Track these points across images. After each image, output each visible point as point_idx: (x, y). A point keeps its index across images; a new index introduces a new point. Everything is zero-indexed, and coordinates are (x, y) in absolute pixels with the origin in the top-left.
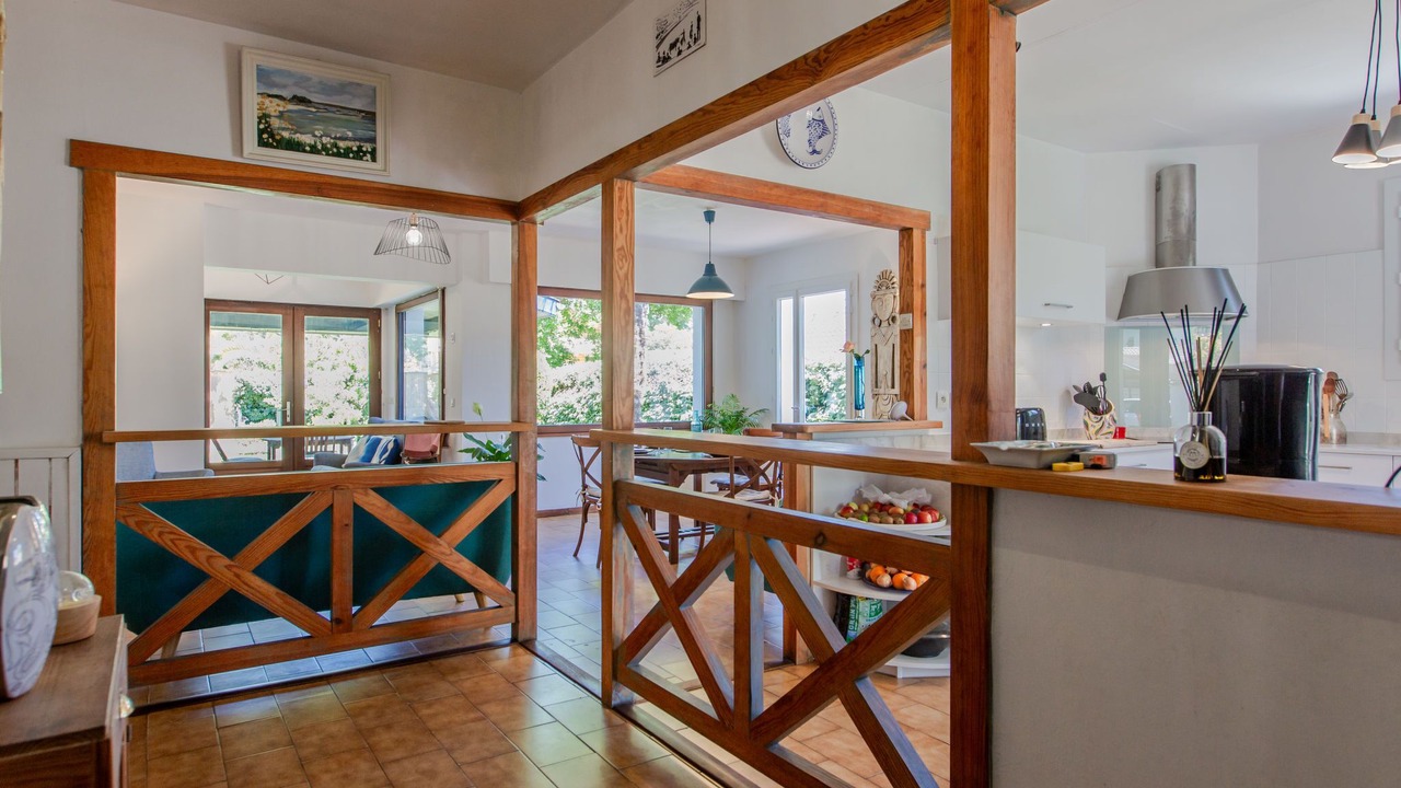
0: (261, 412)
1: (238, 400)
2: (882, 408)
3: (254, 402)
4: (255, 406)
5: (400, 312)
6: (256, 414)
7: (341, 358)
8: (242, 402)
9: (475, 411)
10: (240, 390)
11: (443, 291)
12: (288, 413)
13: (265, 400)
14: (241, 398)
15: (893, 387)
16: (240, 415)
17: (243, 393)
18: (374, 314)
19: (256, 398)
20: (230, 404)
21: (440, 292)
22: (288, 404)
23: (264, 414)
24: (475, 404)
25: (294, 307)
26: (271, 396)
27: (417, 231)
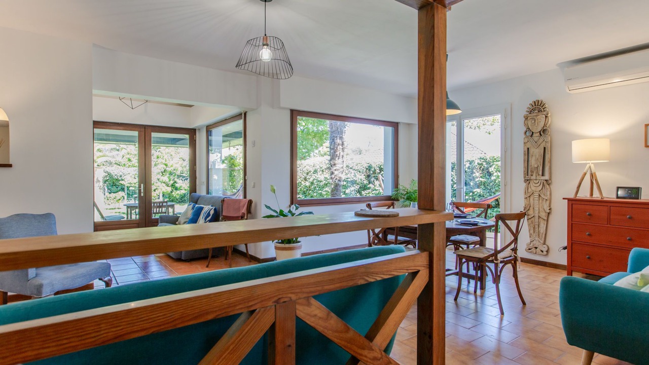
0: (117, 188)
1: (105, 182)
2: (533, 188)
3: (113, 183)
4: (114, 185)
5: (209, 129)
6: (114, 189)
7: (160, 160)
8: (107, 183)
9: (271, 191)
10: (106, 176)
11: (245, 114)
12: (142, 191)
13: (120, 182)
14: (107, 181)
15: (543, 175)
16: (106, 189)
17: (108, 178)
18: (192, 132)
19: (114, 181)
20: (101, 184)
21: (243, 115)
22: (142, 185)
23: (119, 189)
24: (272, 186)
25: (145, 127)
26: (123, 180)
27: (269, 51)
